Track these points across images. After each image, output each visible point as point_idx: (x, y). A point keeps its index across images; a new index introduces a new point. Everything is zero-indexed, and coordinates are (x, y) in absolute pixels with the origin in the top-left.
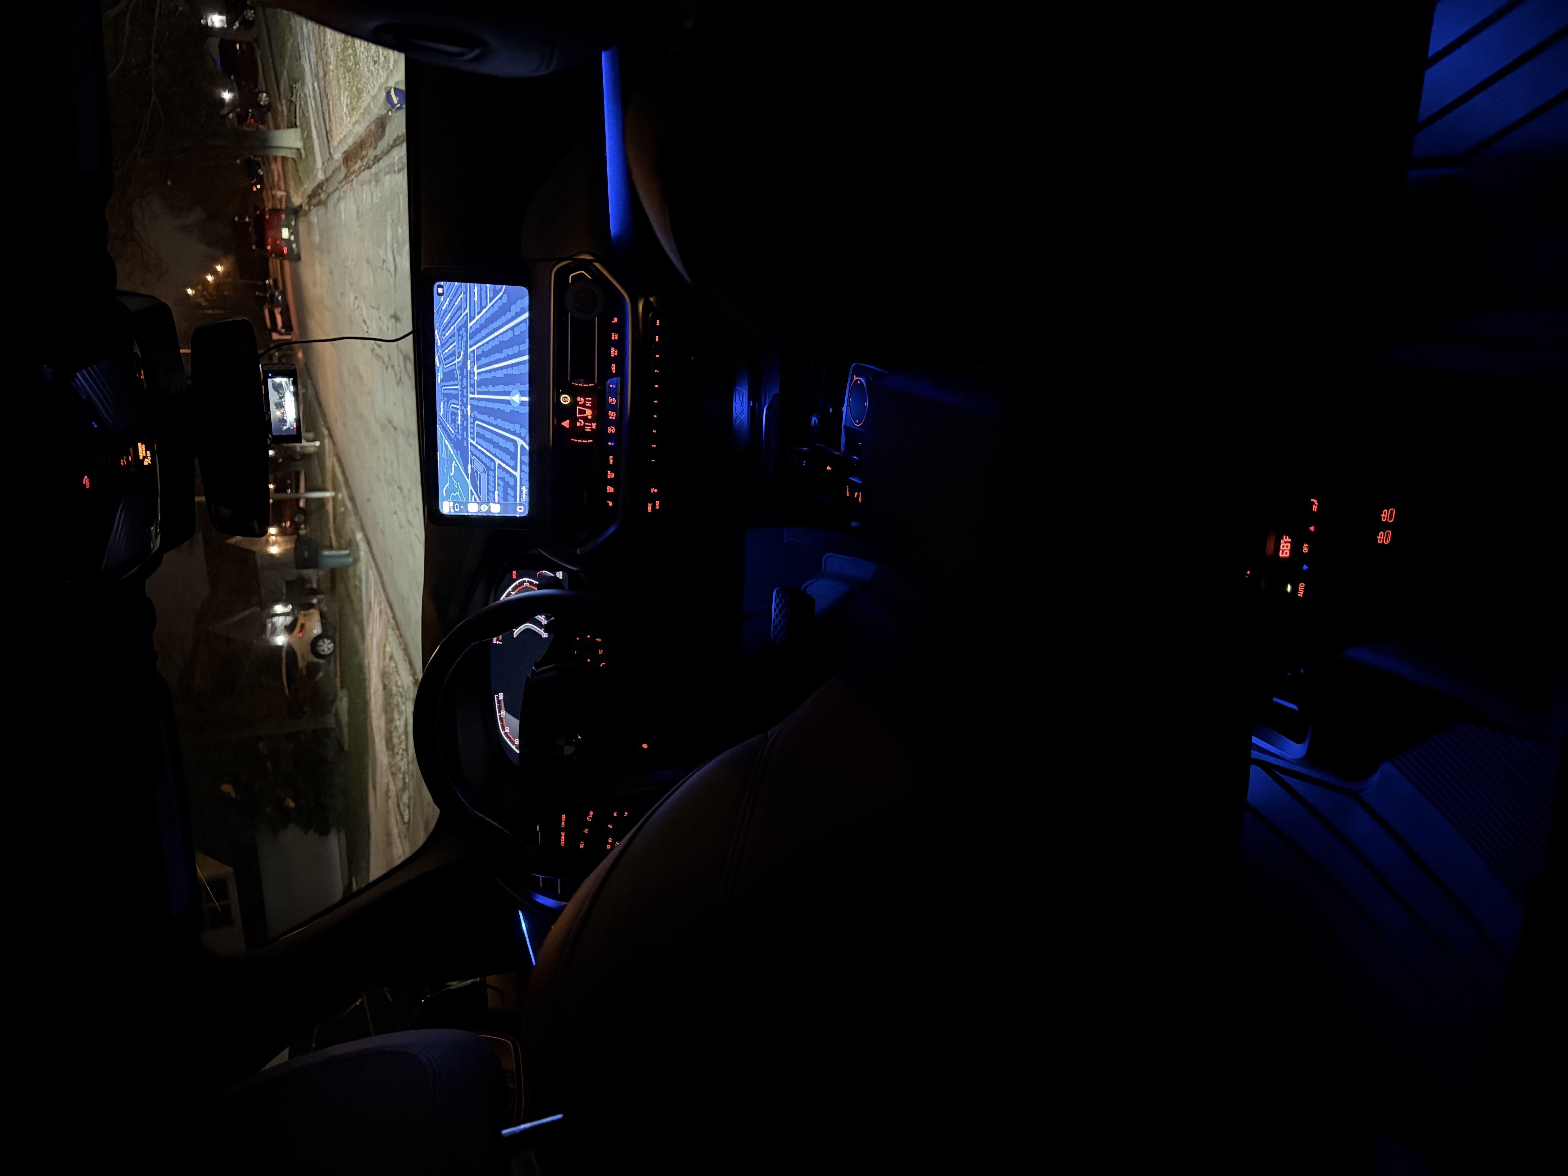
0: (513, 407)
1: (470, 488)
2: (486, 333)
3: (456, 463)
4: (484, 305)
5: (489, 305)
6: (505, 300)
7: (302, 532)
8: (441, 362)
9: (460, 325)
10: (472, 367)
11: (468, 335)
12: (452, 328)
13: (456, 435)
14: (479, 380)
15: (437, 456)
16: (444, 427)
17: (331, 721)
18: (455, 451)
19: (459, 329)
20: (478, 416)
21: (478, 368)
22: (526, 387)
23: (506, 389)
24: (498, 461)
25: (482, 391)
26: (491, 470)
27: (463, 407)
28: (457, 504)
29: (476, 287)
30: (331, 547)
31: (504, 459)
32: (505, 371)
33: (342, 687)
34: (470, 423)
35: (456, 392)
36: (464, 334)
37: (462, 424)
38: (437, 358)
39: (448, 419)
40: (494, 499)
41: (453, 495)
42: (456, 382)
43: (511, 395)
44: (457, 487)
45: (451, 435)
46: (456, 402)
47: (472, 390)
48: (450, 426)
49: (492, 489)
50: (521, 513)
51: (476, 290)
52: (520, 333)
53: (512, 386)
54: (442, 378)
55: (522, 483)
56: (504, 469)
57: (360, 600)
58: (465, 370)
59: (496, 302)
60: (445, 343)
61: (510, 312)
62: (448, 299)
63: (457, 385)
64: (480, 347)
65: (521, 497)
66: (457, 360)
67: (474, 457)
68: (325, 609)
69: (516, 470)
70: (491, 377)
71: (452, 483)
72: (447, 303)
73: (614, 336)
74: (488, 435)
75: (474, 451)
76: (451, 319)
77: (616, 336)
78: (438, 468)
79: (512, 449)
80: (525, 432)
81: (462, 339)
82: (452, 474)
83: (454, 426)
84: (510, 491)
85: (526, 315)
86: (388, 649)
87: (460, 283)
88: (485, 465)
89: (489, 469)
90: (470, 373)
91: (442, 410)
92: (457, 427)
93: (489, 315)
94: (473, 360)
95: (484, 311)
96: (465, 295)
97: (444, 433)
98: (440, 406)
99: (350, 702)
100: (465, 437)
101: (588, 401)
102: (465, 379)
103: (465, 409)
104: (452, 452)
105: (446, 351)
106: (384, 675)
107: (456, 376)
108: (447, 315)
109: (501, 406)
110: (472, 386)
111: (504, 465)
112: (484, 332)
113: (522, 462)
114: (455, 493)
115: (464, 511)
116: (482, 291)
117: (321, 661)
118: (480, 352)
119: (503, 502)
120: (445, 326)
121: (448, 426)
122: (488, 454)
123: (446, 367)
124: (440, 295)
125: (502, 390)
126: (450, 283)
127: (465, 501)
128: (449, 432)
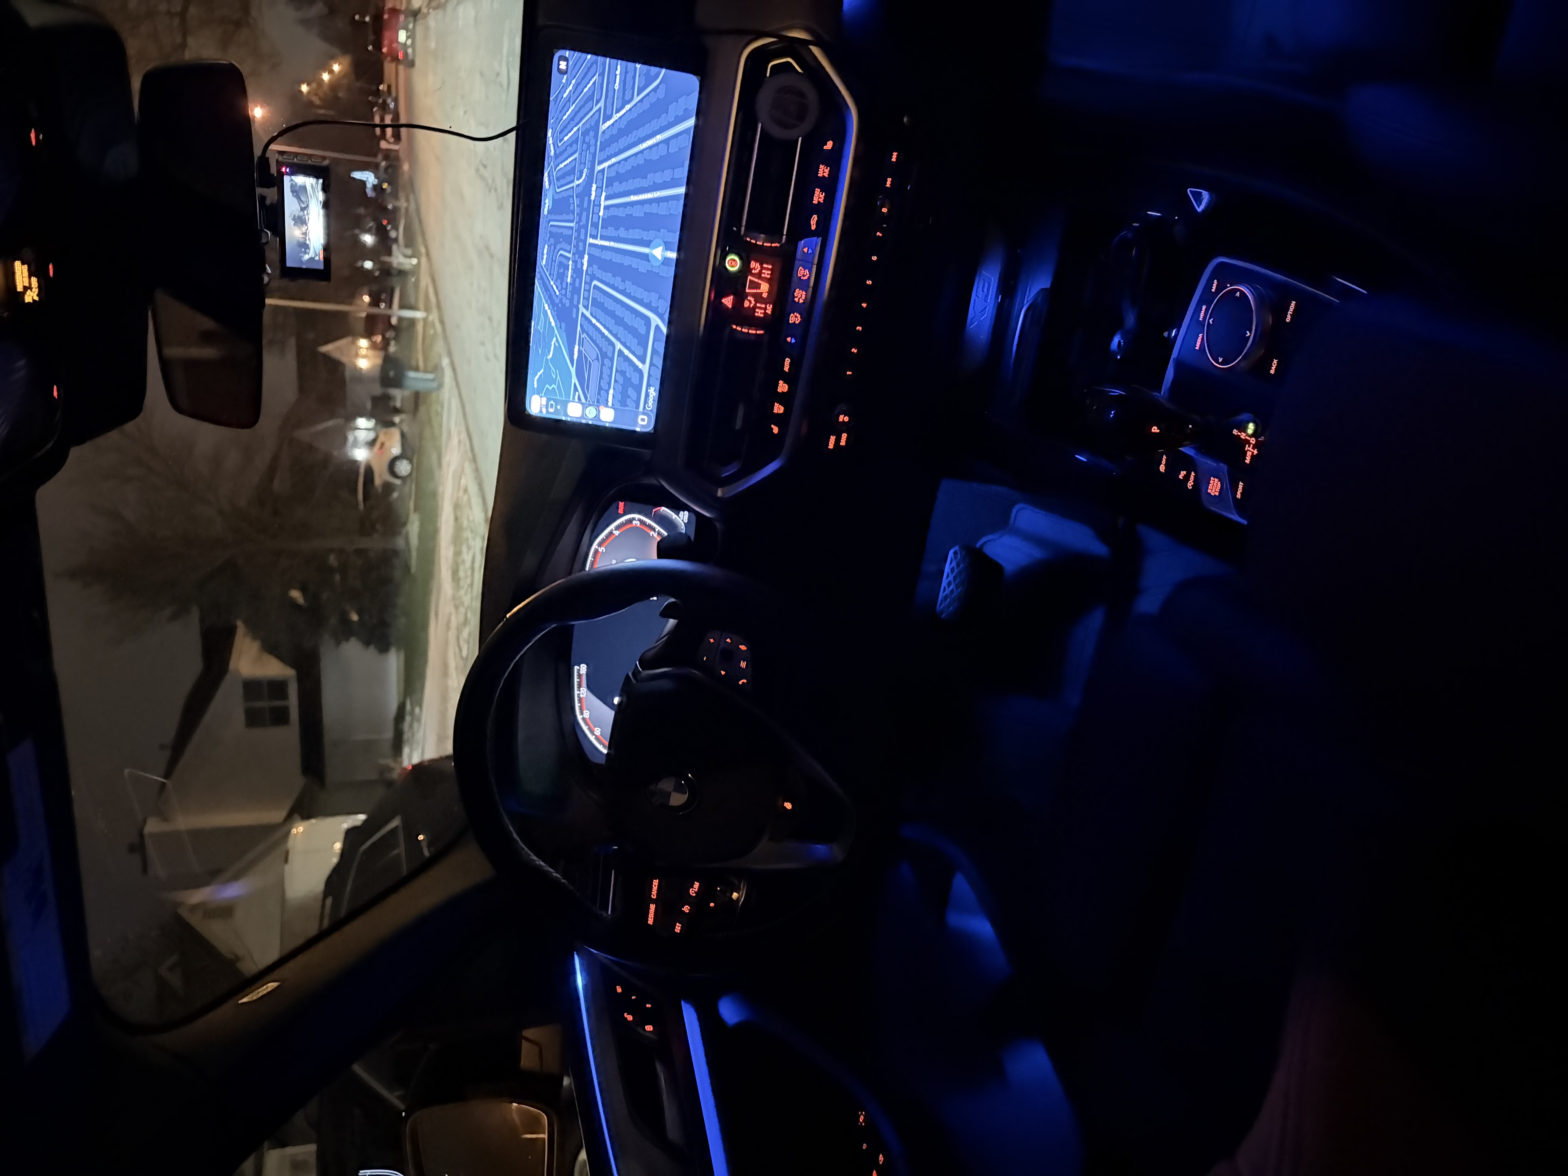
0: (652, 266)
1: (574, 380)
2: (626, 145)
3: (557, 340)
4: (627, 98)
5: (636, 99)
6: (661, 94)
7: (392, 348)
8: (552, 182)
9: (588, 126)
10: (599, 196)
11: (598, 143)
12: (575, 129)
13: (562, 299)
14: (606, 217)
15: (530, 327)
16: (545, 283)
17: (400, 543)
18: (558, 321)
19: (585, 133)
20: (599, 273)
21: (606, 199)
22: (675, 238)
23: (645, 235)
24: (619, 346)
25: (609, 234)
26: (608, 357)
27: (577, 256)
28: (552, 402)
29: (620, 66)
30: (417, 369)
31: (628, 344)
32: (647, 208)
33: (415, 510)
34: (585, 283)
35: (569, 232)
36: (593, 142)
37: (573, 284)
38: (546, 174)
39: (552, 272)
40: (607, 401)
41: (547, 388)
42: (571, 217)
43: (650, 246)
44: (554, 377)
45: (554, 297)
46: (567, 247)
47: (594, 233)
48: (554, 284)
49: (605, 387)
50: (643, 426)
51: (618, 72)
52: (677, 150)
53: (654, 232)
54: (550, 208)
55: (650, 383)
56: (627, 359)
57: (441, 426)
58: (586, 199)
59: (648, 94)
60: (561, 153)
61: (667, 113)
62: (573, 82)
63: (572, 221)
64: (613, 165)
65: (646, 402)
66: (577, 182)
67: (584, 334)
68: (406, 429)
69: (643, 362)
70: (625, 215)
71: (548, 370)
72: (571, 88)
73: (824, 171)
74: (610, 305)
75: (586, 324)
76: (575, 115)
77: (827, 171)
78: (531, 345)
79: (642, 331)
80: (665, 306)
81: (588, 148)
82: (550, 356)
83: (561, 284)
84: (631, 392)
85: (691, 122)
86: (463, 481)
87: (595, 57)
88: (600, 349)
89: (604, 355)
90: (594, 205)
91: (545, 257)
92: (564, 286)
93: (634, 115)
94: (601, 185)
95: (628, 107)
96: (601, 77)
97: (545, 293)
98: (543, 251)
99: (422, 526)
100: (575, 303)
101: (767, 269)
102: (585, 214)
103: (579, 260)
104: (553, 324)
105: (562, 166)
106: (457, 507)
107: (572, 208)
108: (569, 108)
109: (634, 263)
110: (595, 225)
111: (626, 352)
112: (623, 142)
113: (654, 351)
114: (550, 386)
115: (562, 413)
116: (628, 75)
117: (398, 482)
118: (613, 174)
119: (619, 407)
120: (565, 124)
121: (552, 283)
122: (606, 333)
123: (558, 191)
124: (562, 73)
125: (638, 237)
126: (580, 54)
127: (564, 399)
128: (553, 293)
